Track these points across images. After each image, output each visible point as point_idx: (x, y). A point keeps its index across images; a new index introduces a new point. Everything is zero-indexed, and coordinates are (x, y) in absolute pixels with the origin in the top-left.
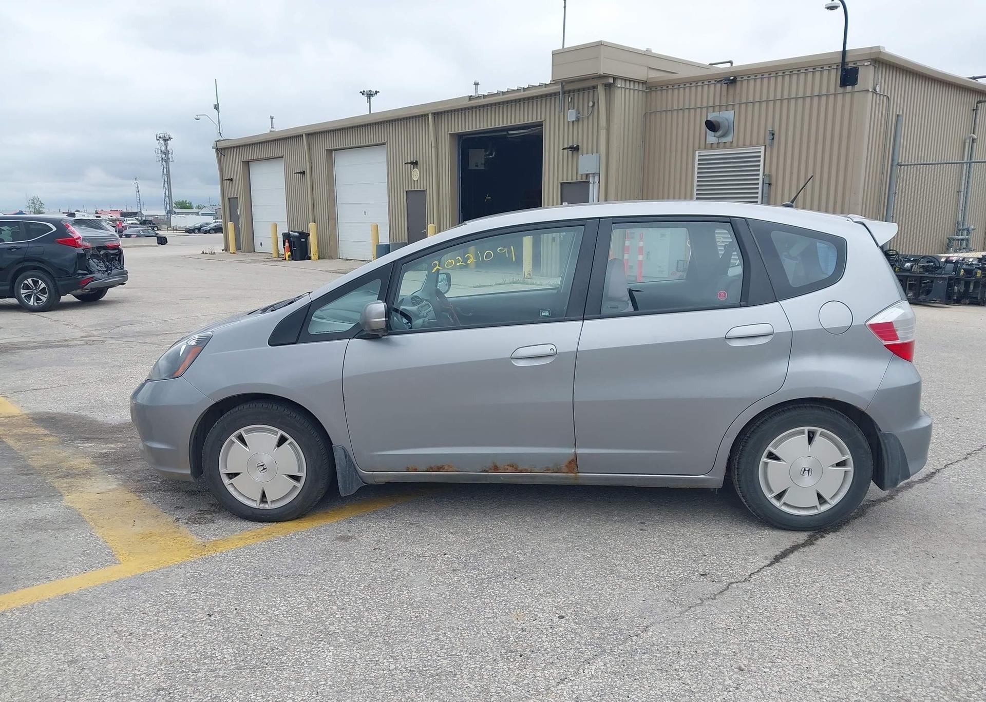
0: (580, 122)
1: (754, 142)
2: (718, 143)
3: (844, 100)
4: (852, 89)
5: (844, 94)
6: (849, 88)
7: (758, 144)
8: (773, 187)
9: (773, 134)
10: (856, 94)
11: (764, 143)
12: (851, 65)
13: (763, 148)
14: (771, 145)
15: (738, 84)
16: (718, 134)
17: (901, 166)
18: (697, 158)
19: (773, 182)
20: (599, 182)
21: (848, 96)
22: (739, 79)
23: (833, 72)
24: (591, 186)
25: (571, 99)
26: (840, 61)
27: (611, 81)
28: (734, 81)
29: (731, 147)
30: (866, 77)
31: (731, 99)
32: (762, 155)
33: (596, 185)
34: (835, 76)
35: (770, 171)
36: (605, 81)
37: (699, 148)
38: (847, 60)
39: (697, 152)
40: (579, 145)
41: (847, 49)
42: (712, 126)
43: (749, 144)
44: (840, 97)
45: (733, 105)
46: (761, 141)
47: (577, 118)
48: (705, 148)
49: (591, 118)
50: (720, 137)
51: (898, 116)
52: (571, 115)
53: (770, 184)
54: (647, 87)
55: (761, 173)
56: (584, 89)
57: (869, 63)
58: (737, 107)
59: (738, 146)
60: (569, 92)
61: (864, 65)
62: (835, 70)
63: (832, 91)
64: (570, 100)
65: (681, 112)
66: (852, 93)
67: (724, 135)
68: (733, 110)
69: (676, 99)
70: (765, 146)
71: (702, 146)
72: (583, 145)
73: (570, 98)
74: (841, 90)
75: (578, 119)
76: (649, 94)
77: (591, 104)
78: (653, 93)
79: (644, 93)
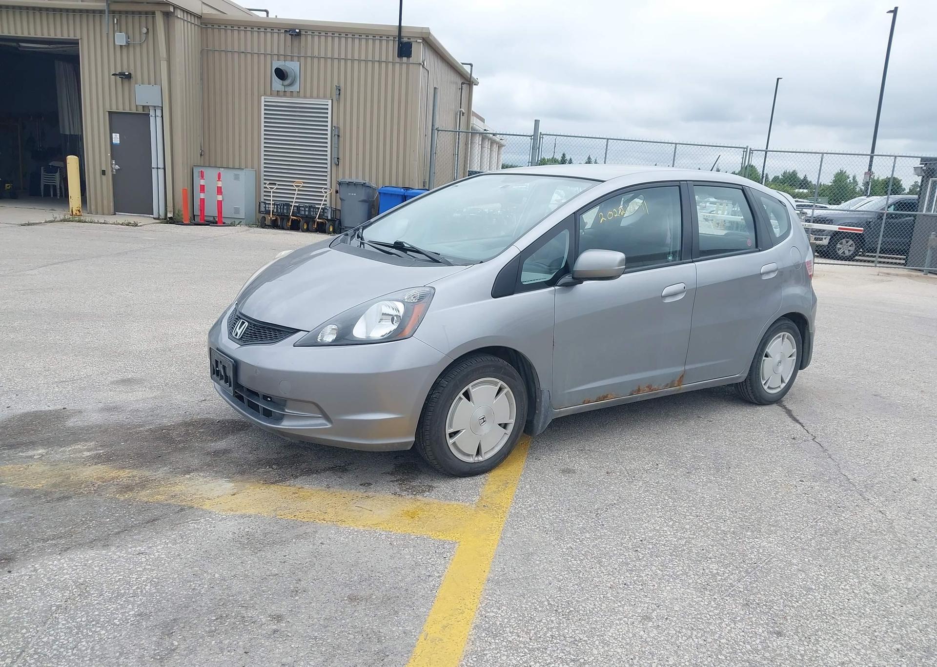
0: (131, 49)
1: (321, 95)
2: (284, 91)
3: (401, 69)
4: (407, 61)
5: (401, 64)
6: (405, 59)
7: (325, 97)
8: (341, 139)
9: (339, 90)
10: (411, 65)
11: (331, 97)
12: (405, 40)
13: (330, 101)
14: (338, 101)
15: (303, 38)
16: (287, 82)
17: (438, 131)
18: (263, 103)
19: (341, 134)
20: (162, 116)
21: (404, 66)
22: (303, 32)
23: (391, 43)
24: (152, 120)
25: (117, 19)
26: (397, 34)
27: (172, 10)
28: (299, 34)
29: (298, 96)
30: (419, 52)
31: (296, 50)
32: (330, 107)
33: (159, 120)
34: (392, 48)
35: (338, 123)
36: (165, 9)
37: (265, 94)
38: (402, 34)
39: (263, 97)
40: (131, 72)
41: (402, 25)
42: (281, 74)
43: (316, 96)
44: (397, 66)
45: (299, 57)
46: (328, 95)
47: (127, 42)
48: (271, 94)
49: (145, 46)
50: (287, 86)
51: (435, 88)
52: (120, 39)
53: (338, 136)
54: (201, 23)
55: (329, 124)
56: (133, 13)
57: (421, 41)
58: (302, 59)
59: (305, 97)
60: (114, 12)
61: (417, 41)
62: (392, 41)
63: (390, 59)
64: (115, 22)
65: (243, 55)
66: (408, 64)
67: (291, 85)
68: (298, 61)
69: (235, 40)
70: (332, 100)
71: (269, 92)
72: (135, 71)
73: (115, 20)
74: (397, 60)
75: (128, 45)
76: (204, 30)
77: (144, 30)
78: (210, 30)
79: (199, 29)
